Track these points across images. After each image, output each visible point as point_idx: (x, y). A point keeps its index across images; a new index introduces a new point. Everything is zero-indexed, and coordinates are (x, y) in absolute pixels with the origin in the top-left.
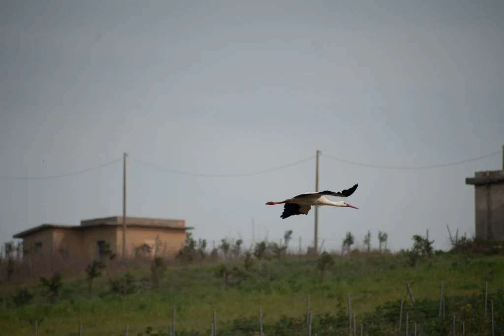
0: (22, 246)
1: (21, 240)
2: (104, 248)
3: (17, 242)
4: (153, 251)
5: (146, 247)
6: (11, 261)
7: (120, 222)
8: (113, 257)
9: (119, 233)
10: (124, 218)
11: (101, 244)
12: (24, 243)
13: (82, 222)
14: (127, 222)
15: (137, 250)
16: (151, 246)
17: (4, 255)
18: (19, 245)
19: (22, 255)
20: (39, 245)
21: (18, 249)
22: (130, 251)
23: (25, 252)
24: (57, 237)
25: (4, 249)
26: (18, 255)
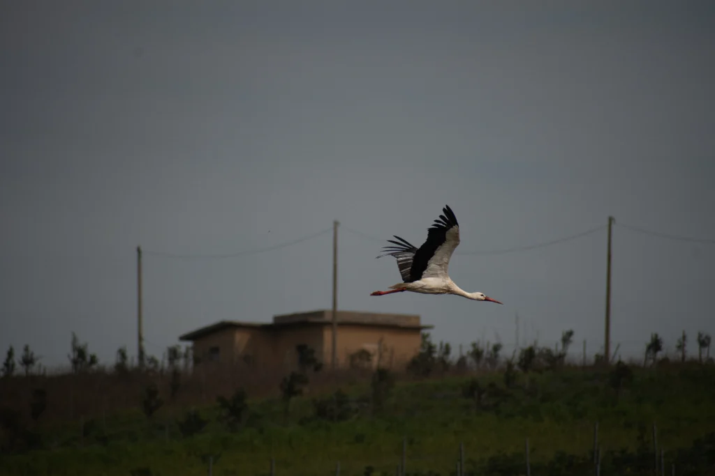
0: (191, 352)
1: (190, 344)
2: (306, 356)
3: (185, 346)
4: (375, 359)
5: (365, 354)
6: (176, 374)
7: (328, 318)
8: (318, 367)
9: (327, 335)
10: (334, 312)
11: (301, 349)
12: (194, 348)
13: (276, 318)
14: (339, 320)
15: (352, 357)
16: (372, 351)
17: (166, 364)
18: (188, 349)
19: (191, 364)
20: (215, 350)
21: (186, 356)
22: (342, 360)
23: (197, 361)
24: (240, 339)
25: (167, 355)
26: (186, 365)
